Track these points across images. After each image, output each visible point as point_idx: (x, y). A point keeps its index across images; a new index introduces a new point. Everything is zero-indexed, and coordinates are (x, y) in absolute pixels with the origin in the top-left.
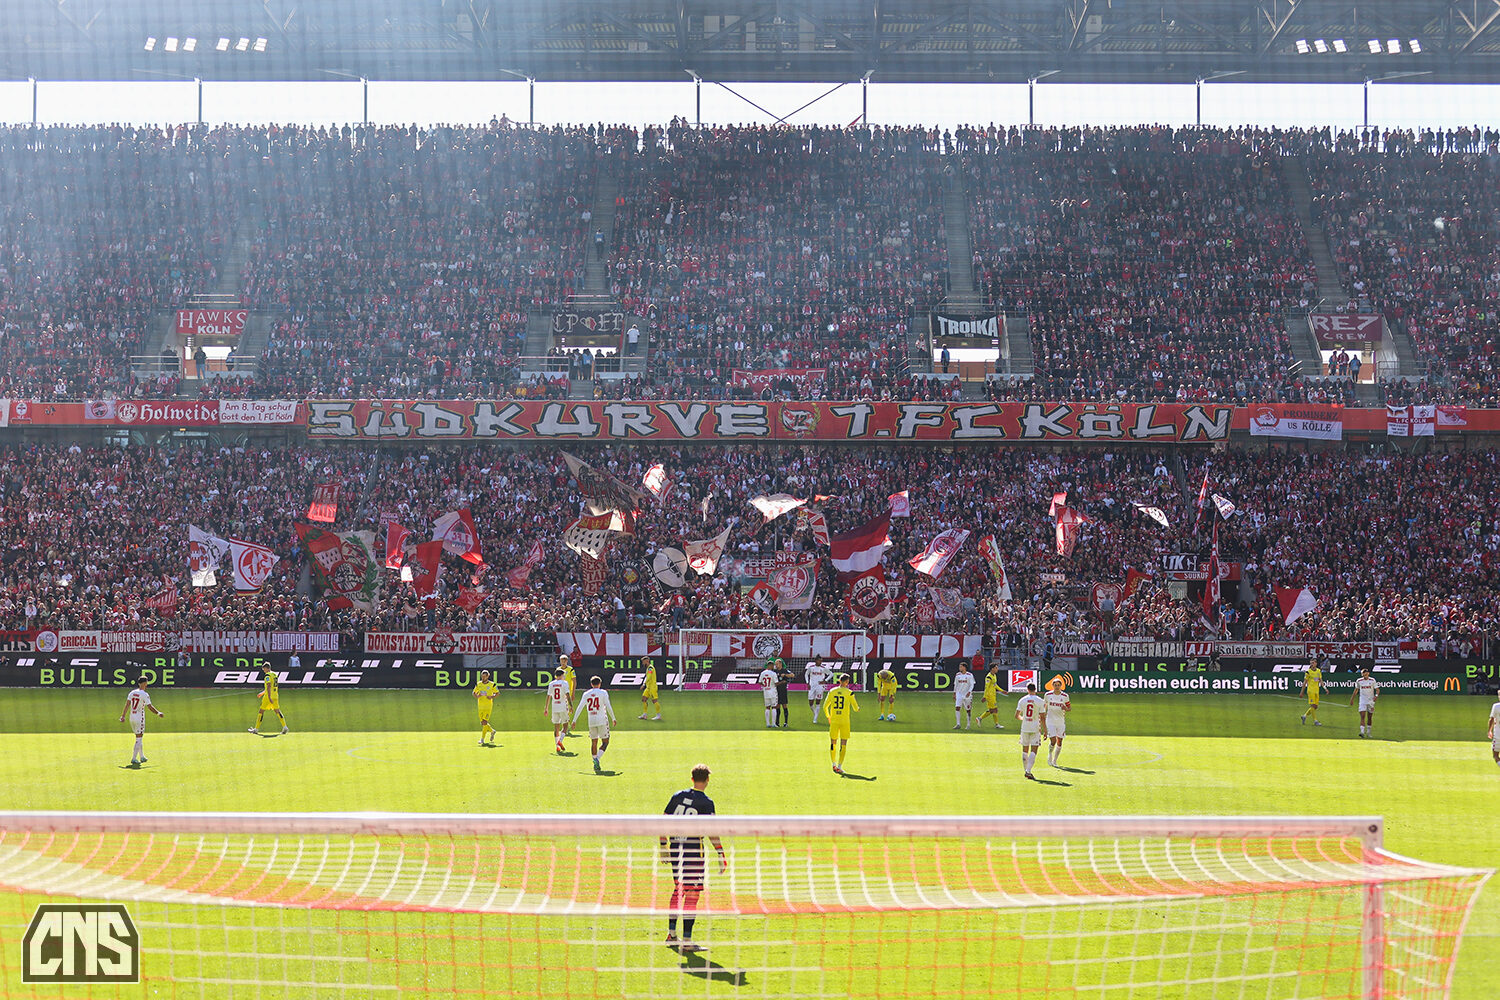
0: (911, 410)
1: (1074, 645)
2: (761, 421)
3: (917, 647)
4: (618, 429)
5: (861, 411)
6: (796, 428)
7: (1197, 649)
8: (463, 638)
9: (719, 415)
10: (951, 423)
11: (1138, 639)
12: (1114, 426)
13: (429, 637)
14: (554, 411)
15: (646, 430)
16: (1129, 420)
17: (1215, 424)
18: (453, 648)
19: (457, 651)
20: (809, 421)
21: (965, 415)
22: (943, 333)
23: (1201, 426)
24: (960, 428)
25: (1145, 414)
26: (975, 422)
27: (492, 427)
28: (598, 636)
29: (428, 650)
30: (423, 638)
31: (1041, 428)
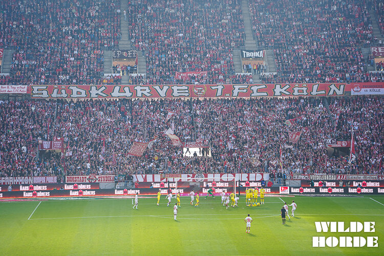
1: (300, 176)
2: (187, 91)
3: (248, 177)
5: (220, 88)
6: (199, 94)
7: (341, 177)
8: (99, 177)
9: (173, 89)
10: (250, 91)
11: (321, 174)
12: (305, 91)
13: (88, 177)
14: (117, 88)
15: (149, 95)
16: (310, 90)
17: (339, 90)
18: (96, 180)
19: (97, 181)
20: (203, 91)
21: (255, 88)
22: (245, 57)
23: (334, 91)
24: (253, 93)
25: (315, 87)
26: (258, 91)
27: (96, 94)
28: (144, 176)
29: (87, 181)
30: (85, 177)
31: (280, 92)
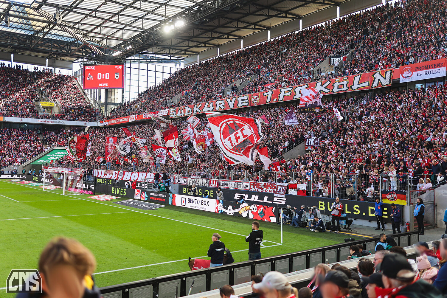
0: (283, 91)
2: (247, 101)
4: (217, 108)
5: (270, 93)
9: (238, 100)
10: (293, 93)
12: (345, 86)
14: (207, 105)
15: (223, 108)
16: (351, 83)
17: (385, 79)
20: (258, 99)
21: (297, 90)
22: (332, 64)
23: (379, 80)
24: (296, 95)
25: (357, 79)
27: (196, 111)
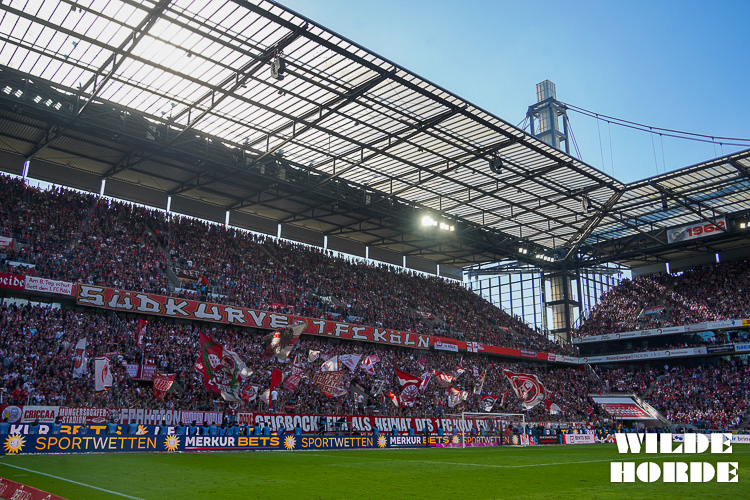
0: (339, 325)
2: (286, 323)
4: (231, 319)
5: (322, 323)
9: (271, 318)
10: (352, 333)
12: (399, 340)
14: (203, 307)
16: (403, 338)
17: (426, 343)
21: (356, 330)
23: (422, 343)
24: (355, 335)
25: (407, 336)
26: (360, 333)
27: (174, 311)
31: (378, 338)
